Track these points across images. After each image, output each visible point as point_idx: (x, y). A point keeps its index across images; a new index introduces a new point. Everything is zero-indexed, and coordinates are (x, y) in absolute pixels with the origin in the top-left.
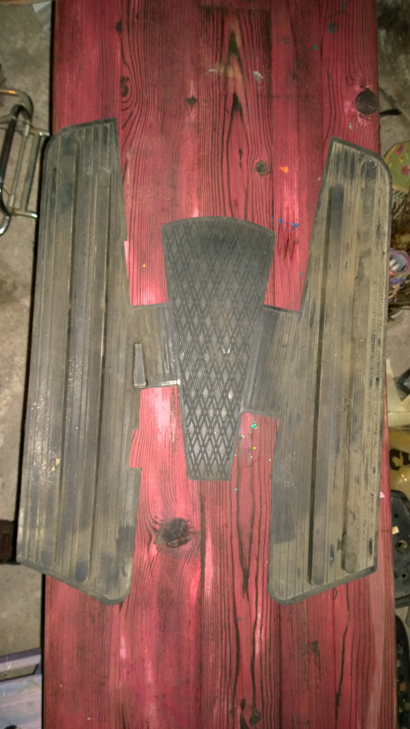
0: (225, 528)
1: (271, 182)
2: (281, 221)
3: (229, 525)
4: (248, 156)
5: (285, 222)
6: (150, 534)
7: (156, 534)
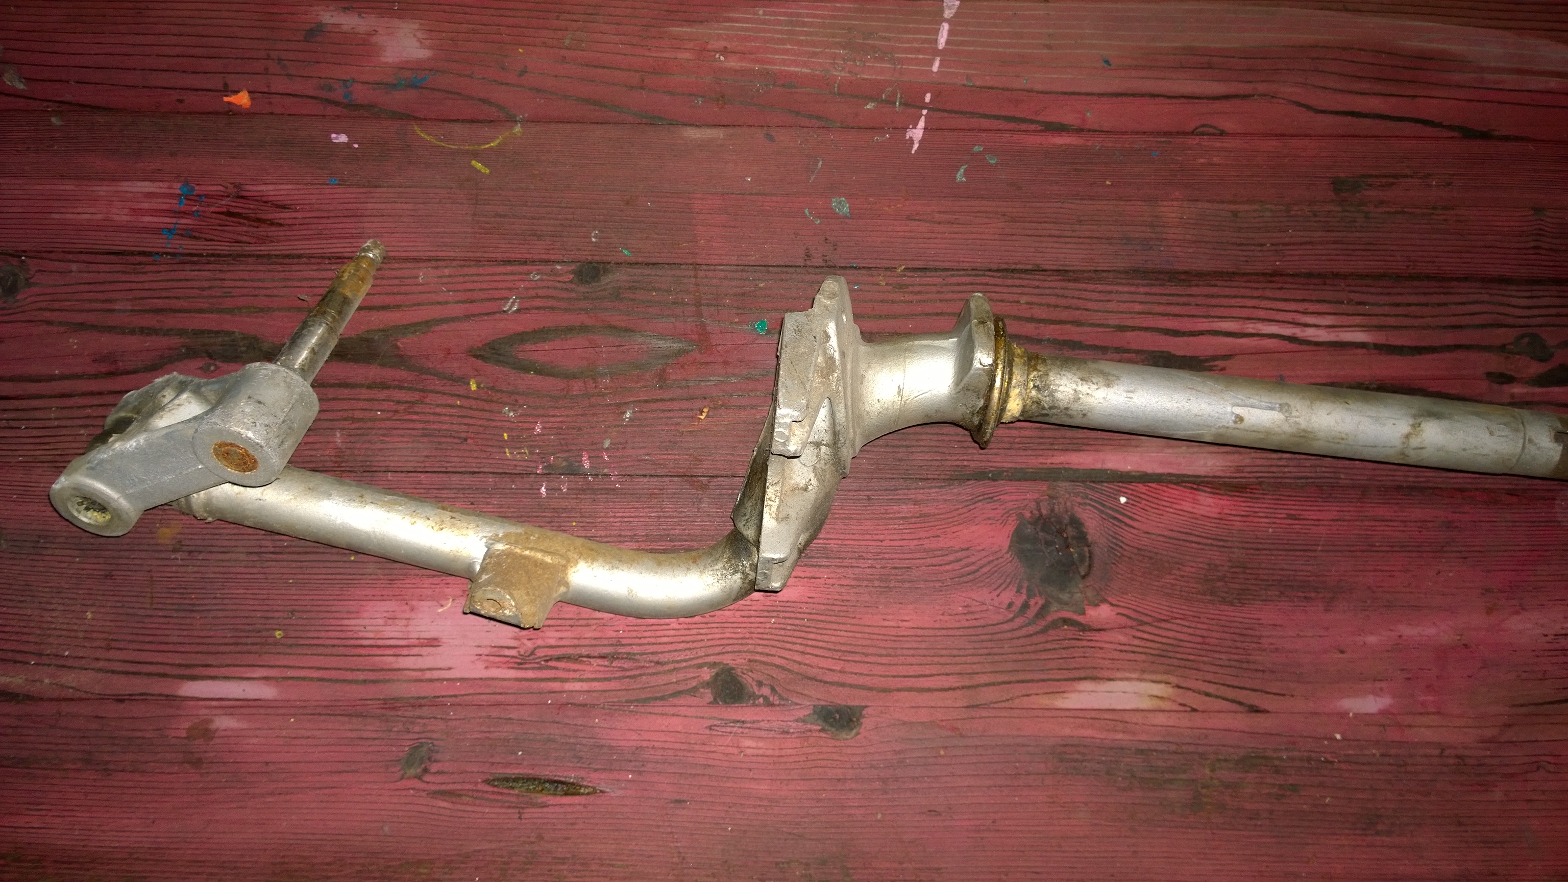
1: (52, 256)
2: (172, 231)
5: (174, 220)
6: (1054, 625)
7: (1054, 607)
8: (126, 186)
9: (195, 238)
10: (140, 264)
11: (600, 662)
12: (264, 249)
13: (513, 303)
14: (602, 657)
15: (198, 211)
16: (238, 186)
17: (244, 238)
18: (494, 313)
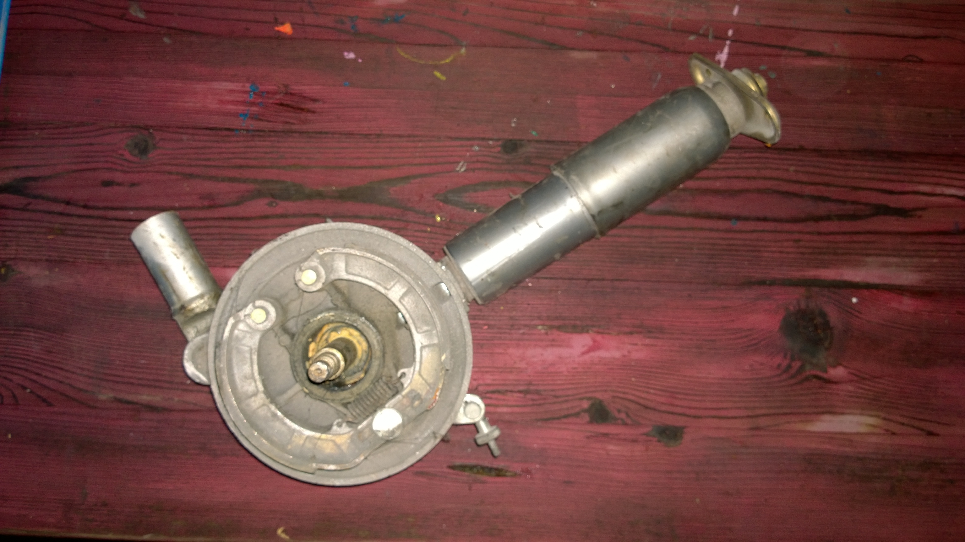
0: (801, 244)
1: (170, 129)
2: (245, 115)
3: (797, 236)
4: (116, 170)
5: (247, 108)
6: (807, 379)
7: (808, 367)
8: (215, 85)
9: (261, 120)
10: (227, 136)
11: (518, 395)
12: (304, 127)
13: (462, 166)
14: (520, 392)
15: (262, 102)
16: (286, 86)
17: (292, 121)
18: (450, 172)
